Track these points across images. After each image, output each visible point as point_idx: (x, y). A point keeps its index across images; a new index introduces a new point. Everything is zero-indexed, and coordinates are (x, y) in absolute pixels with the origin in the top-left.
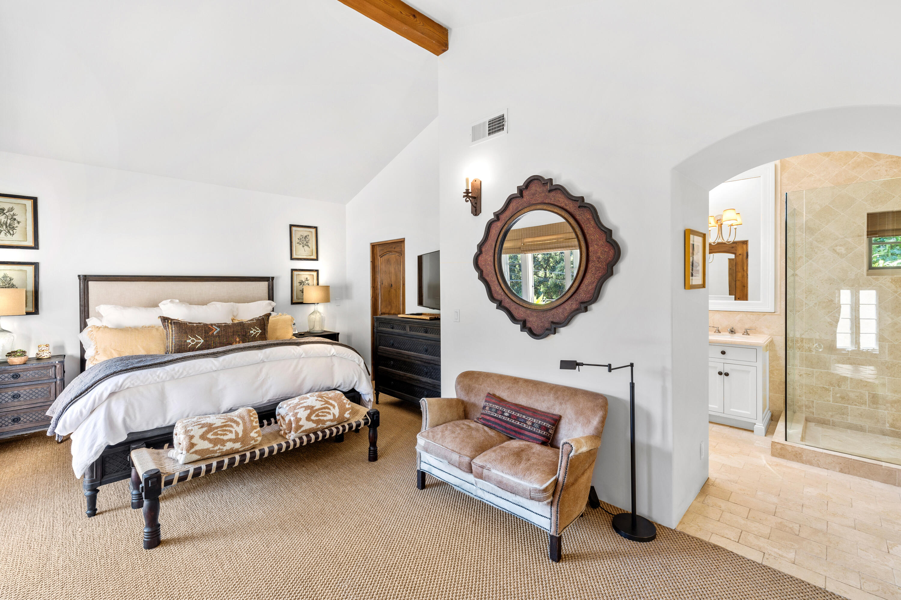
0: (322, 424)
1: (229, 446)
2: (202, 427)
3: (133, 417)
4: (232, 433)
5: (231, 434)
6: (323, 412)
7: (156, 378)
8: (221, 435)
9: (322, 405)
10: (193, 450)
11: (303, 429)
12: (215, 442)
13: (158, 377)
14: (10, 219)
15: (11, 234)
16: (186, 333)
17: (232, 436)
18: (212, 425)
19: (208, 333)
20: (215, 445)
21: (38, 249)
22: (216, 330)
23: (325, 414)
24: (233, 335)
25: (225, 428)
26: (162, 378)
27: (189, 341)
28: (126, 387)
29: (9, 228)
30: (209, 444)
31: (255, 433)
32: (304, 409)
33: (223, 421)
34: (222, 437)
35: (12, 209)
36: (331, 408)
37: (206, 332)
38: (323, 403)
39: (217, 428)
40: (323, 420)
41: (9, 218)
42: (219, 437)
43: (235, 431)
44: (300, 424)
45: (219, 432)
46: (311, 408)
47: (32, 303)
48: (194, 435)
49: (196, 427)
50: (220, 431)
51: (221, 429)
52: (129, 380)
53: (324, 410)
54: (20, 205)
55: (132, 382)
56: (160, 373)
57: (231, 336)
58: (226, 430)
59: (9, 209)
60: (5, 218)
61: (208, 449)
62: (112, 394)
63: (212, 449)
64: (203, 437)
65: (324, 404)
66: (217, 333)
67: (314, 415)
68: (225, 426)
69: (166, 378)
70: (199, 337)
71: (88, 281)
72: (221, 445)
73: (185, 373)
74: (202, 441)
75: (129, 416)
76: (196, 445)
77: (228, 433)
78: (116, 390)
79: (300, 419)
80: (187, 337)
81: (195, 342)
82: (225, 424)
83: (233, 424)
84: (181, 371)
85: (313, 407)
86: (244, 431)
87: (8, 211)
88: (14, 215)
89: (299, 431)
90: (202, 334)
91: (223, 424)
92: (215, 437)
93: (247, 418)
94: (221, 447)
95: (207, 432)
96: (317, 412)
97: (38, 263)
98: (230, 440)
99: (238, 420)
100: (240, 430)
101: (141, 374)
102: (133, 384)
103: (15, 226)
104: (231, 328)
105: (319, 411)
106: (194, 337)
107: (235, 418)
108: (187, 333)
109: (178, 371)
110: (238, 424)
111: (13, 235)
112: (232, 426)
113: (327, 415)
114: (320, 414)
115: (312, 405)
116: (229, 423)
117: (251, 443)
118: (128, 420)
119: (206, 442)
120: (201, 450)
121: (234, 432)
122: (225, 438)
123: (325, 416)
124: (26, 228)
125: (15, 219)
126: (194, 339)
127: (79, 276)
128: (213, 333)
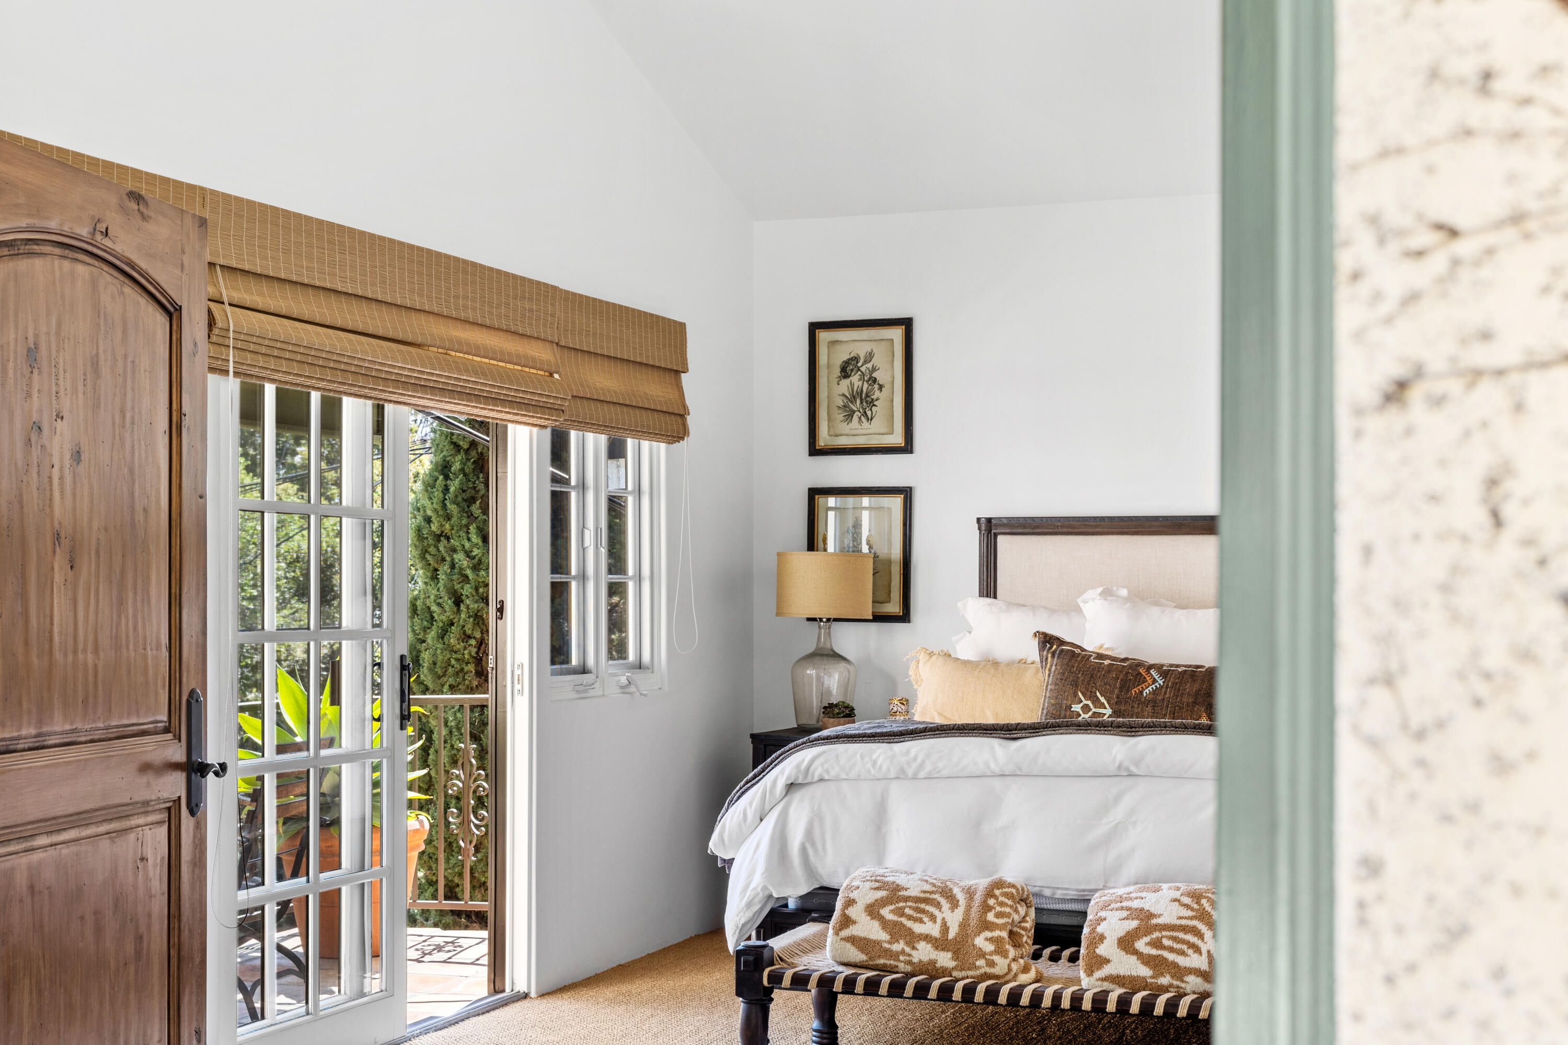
0: (1172, 977)
1: (923, 953)
2: (877, 889)
3: (820, 848)
4: (935, 922)
5: (931, 923)
6: (1175, 939)
7: (869, 765)
8: (910, 918)
9: (1181, 918)
10: (845, 933)
11: (1107, 970)
12: (896, 931)
13: (874, 763)
14: (868, 381)
15: (868, 419)
16: (1075, 684)
17: (934, 930)
18: (899, 891)
19: (1128, 690)
20: (894, 939)
21: (911, 452)
22: (1155, 681)
23: (1185, 947)
24: (1195, 703)
25: (922, 906)
26: (881, 767)
27: (1077, 708)
28: (816, 778)
29: (865, 404)
30: (881, 931)
31: (987, 939)
32: (1125, 914)
33: (928, 887)
34: (909, 924)
35: (870, 356)
36: (1208, 934)
37: (1125, 686)
38: (1190, 913)
39: (907, 899)
40: (1175, 965)
41: (866, 378)
42: (903, 920)
43: (943, 919)
44: (1098, 951)
45: (907, 911)
46: (1145, 916)
47: (898, 593)
48: (857, 900)
49: (868, 885)
50: (910, 907)
51: (914, 905)
52: (821, 759)
53: (1181, 935)
54: (883, 343)
55: (826, 766)
56: (879, 756)
57: (1188, 705)
58: (923, 911)
59: (866, 357)
60: (860, 380)
61: (878, 943)
62: (791, 787)
63: (886, 945)
64: (873, 910)
65: (1191, 918)
66: (1154, 692)
67: (1147, 939)
68: (926, 901)
69: (888, 770)
70: (1103, 700)
71: (996, 535)
72: (908, 944)
73: (928, 767)
74: (869, 918)
75: (813, 844)
76: (854, 922)
77: (926, 919)
78: (797, 778)
79: (1102, 938)
80: (1076, 695)
81: (1090, 713)
82: (928, 895)
83: (943, 901)
84: (919, 760)
85: (1151, 916)
86: (964, 925)
87: (865, 362)
88: (874, 369)
89: (1099, 974)
90: (1112, 692)
91: (922, 895)
92: (895, 918)
93: (978, 898)
94: (907, 949)
95: (883, 902)
96: (1156, 935)
97: (911, 488)
98: (927, 938)
99: (961, 896)
100: (954, 919)
101: (846, 751)
102: (828, 772)
103: (874, 397)
104: (1194, 681)
105: (1164, 933)
106: (1089, 699)
107: (956, 891)
108: (1077, 686)
109: (915, 759)
110: (954, 904)
111: (871, 420)
112: (938, 906)
113: (1190, 952)
114: (1166, 942)
115: (1153, 910)
116: (936, 896)
117: (978, 963)
118: (810, 851)
119: (876, 924)
120: (865, 939)
121: (939, 920)
122: (918, 928)
123: (1182, 953)
124: (892, 401)
125: (875, 380)
126: (1089, 703)
127: (979, 520)
128: (1141, 693)
